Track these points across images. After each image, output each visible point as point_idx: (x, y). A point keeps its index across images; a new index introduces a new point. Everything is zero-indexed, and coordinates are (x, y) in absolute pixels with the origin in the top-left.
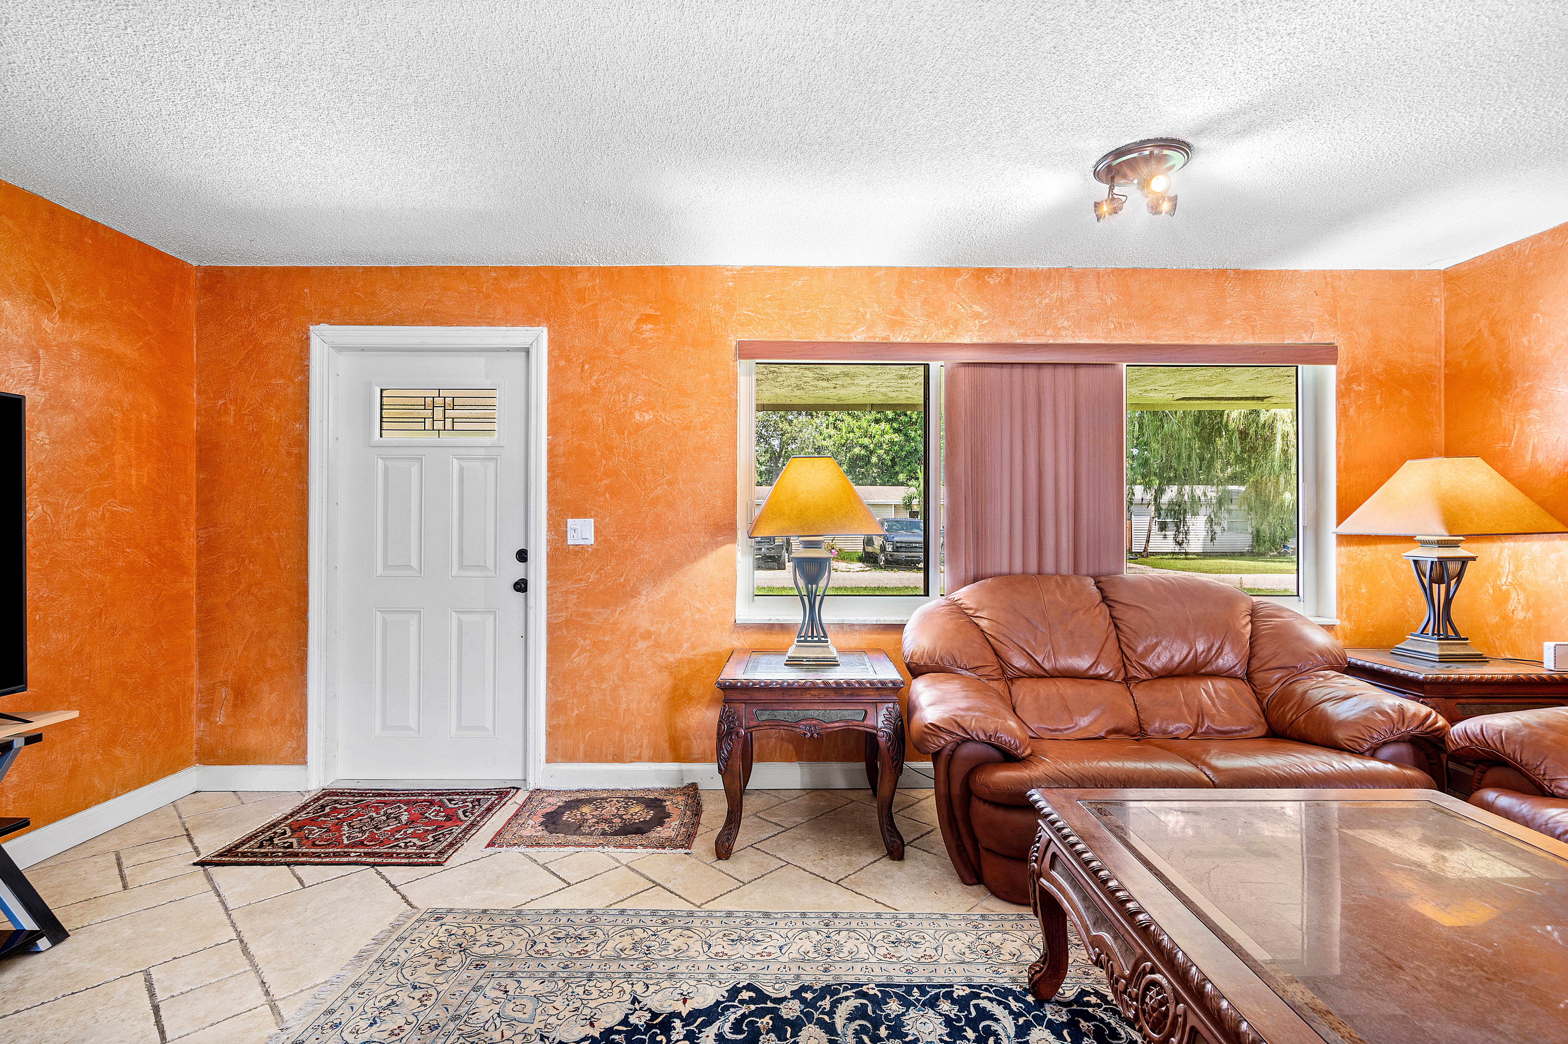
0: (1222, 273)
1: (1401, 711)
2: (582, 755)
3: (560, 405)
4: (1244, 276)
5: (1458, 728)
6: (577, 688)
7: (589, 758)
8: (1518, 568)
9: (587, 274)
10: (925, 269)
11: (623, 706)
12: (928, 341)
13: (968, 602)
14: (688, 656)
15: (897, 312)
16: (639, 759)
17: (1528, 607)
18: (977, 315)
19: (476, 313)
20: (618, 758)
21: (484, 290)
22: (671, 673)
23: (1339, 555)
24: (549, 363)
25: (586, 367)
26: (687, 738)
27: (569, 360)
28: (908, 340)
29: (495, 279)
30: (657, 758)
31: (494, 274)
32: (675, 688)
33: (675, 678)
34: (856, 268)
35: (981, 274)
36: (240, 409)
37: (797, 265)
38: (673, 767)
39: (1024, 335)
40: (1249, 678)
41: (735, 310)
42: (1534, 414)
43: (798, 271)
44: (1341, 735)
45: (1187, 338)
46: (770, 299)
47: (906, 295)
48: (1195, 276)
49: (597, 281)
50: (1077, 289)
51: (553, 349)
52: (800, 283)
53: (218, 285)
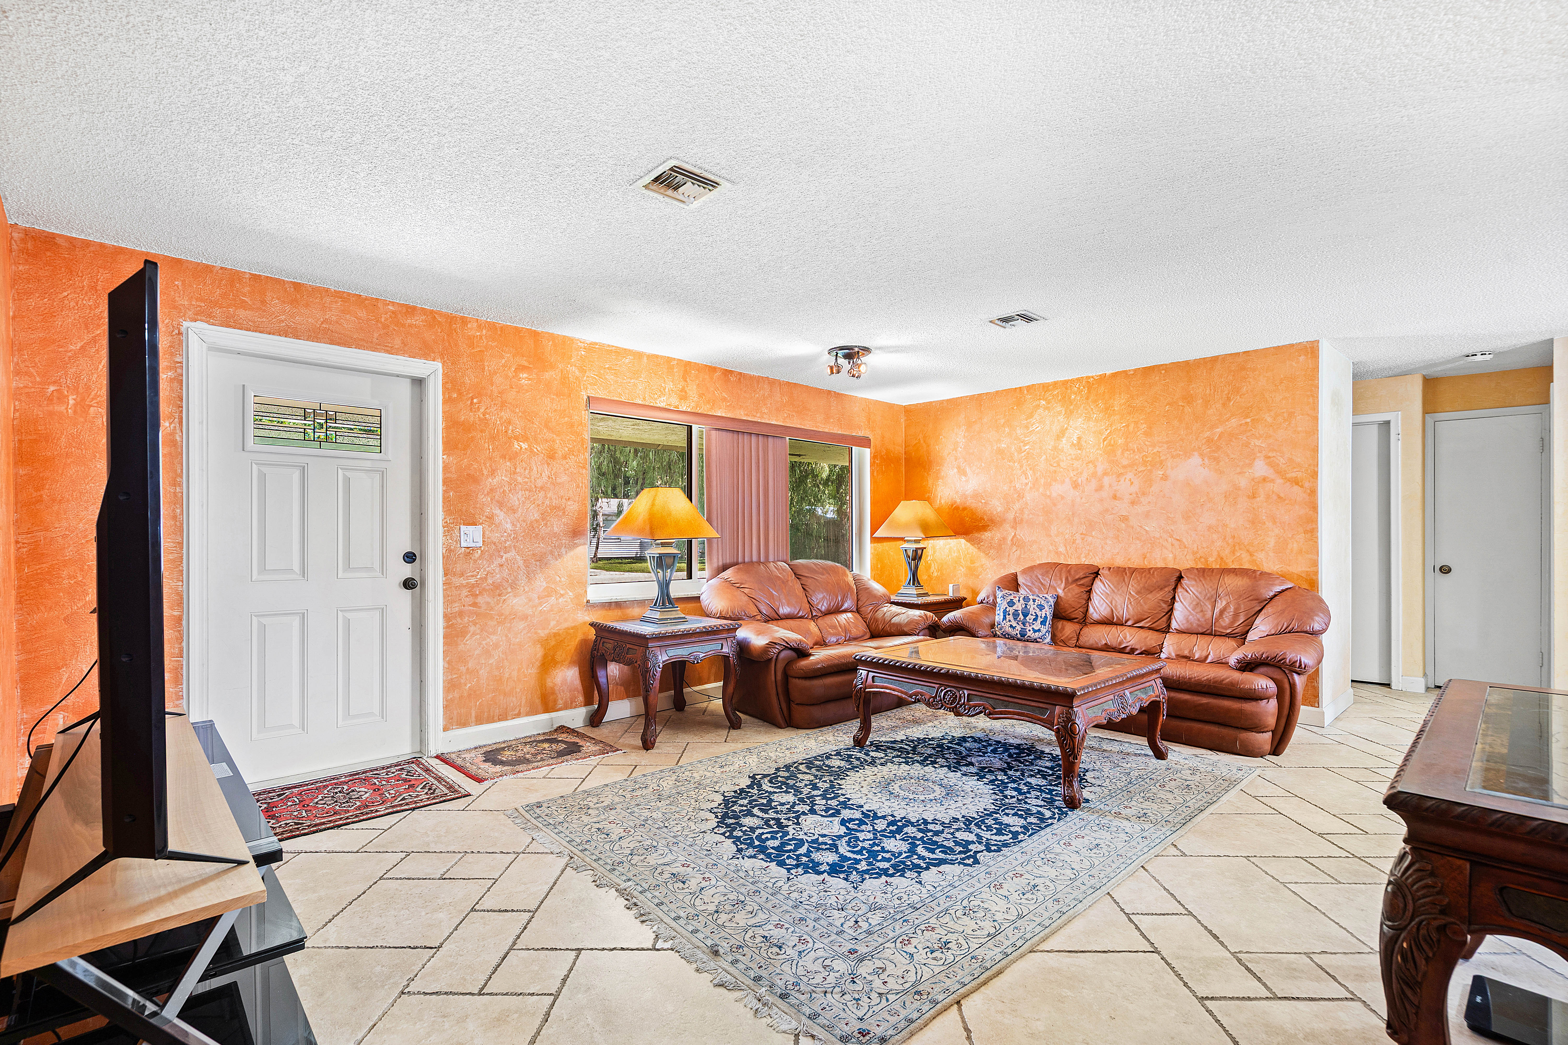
0: (829, 392)
1: (926, 615)
2: (473, 719)
3: (453, 430)
4: (838, 395)
5: (945, 619)
6: (470, 665)
7: (480, 721)
8: (934, 552)
9: (475, 325)
10: (698, 364)
11: (507, 675)
12: (699, 412)
13: (733, 579)
14: (554, 631)
15: (683, 390)
16: (518, 715)
17: (938, 571)
18: (724, 399)
19: (375, 340)
20: (503, 717)
21: (383, 320)
22: (542, 645)
23: (871, 548)
24: (444, 394)
25: (475, 401)
26: (553, 693)
27: (460, 394)
28: (689, 410)
29: (393, 312)
30: (533, 712)
31: (391, 308)
32: (545, 656)
33: (545, 649)
34: (662, 357)
35: (727, 373)
36: (83, 400)
37: (625, 347)
38: (545, 716)
39: (747, 415)
40: (858, 611)
41: (586, 372)
42: (940, 482)
43: (626, 352)
44: (906, 629)
45: (816, 427)
46: (608, 368)
47: (688, 379)
48: (819, 391)
49: (484, 332)
50: (771, 390)
51: (447, 383)
52: (627, 361)
53: (48, 254)
